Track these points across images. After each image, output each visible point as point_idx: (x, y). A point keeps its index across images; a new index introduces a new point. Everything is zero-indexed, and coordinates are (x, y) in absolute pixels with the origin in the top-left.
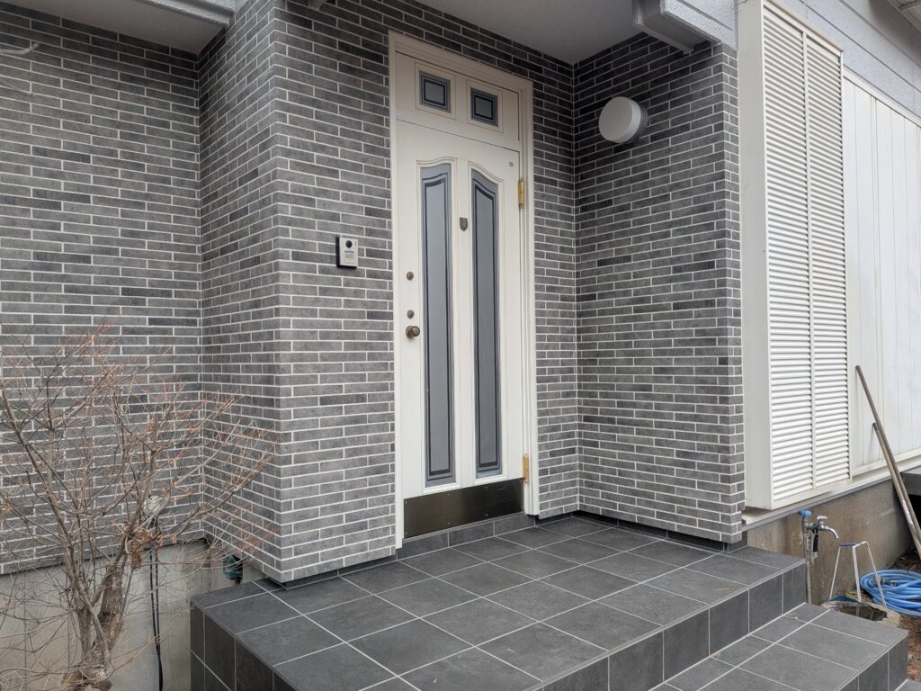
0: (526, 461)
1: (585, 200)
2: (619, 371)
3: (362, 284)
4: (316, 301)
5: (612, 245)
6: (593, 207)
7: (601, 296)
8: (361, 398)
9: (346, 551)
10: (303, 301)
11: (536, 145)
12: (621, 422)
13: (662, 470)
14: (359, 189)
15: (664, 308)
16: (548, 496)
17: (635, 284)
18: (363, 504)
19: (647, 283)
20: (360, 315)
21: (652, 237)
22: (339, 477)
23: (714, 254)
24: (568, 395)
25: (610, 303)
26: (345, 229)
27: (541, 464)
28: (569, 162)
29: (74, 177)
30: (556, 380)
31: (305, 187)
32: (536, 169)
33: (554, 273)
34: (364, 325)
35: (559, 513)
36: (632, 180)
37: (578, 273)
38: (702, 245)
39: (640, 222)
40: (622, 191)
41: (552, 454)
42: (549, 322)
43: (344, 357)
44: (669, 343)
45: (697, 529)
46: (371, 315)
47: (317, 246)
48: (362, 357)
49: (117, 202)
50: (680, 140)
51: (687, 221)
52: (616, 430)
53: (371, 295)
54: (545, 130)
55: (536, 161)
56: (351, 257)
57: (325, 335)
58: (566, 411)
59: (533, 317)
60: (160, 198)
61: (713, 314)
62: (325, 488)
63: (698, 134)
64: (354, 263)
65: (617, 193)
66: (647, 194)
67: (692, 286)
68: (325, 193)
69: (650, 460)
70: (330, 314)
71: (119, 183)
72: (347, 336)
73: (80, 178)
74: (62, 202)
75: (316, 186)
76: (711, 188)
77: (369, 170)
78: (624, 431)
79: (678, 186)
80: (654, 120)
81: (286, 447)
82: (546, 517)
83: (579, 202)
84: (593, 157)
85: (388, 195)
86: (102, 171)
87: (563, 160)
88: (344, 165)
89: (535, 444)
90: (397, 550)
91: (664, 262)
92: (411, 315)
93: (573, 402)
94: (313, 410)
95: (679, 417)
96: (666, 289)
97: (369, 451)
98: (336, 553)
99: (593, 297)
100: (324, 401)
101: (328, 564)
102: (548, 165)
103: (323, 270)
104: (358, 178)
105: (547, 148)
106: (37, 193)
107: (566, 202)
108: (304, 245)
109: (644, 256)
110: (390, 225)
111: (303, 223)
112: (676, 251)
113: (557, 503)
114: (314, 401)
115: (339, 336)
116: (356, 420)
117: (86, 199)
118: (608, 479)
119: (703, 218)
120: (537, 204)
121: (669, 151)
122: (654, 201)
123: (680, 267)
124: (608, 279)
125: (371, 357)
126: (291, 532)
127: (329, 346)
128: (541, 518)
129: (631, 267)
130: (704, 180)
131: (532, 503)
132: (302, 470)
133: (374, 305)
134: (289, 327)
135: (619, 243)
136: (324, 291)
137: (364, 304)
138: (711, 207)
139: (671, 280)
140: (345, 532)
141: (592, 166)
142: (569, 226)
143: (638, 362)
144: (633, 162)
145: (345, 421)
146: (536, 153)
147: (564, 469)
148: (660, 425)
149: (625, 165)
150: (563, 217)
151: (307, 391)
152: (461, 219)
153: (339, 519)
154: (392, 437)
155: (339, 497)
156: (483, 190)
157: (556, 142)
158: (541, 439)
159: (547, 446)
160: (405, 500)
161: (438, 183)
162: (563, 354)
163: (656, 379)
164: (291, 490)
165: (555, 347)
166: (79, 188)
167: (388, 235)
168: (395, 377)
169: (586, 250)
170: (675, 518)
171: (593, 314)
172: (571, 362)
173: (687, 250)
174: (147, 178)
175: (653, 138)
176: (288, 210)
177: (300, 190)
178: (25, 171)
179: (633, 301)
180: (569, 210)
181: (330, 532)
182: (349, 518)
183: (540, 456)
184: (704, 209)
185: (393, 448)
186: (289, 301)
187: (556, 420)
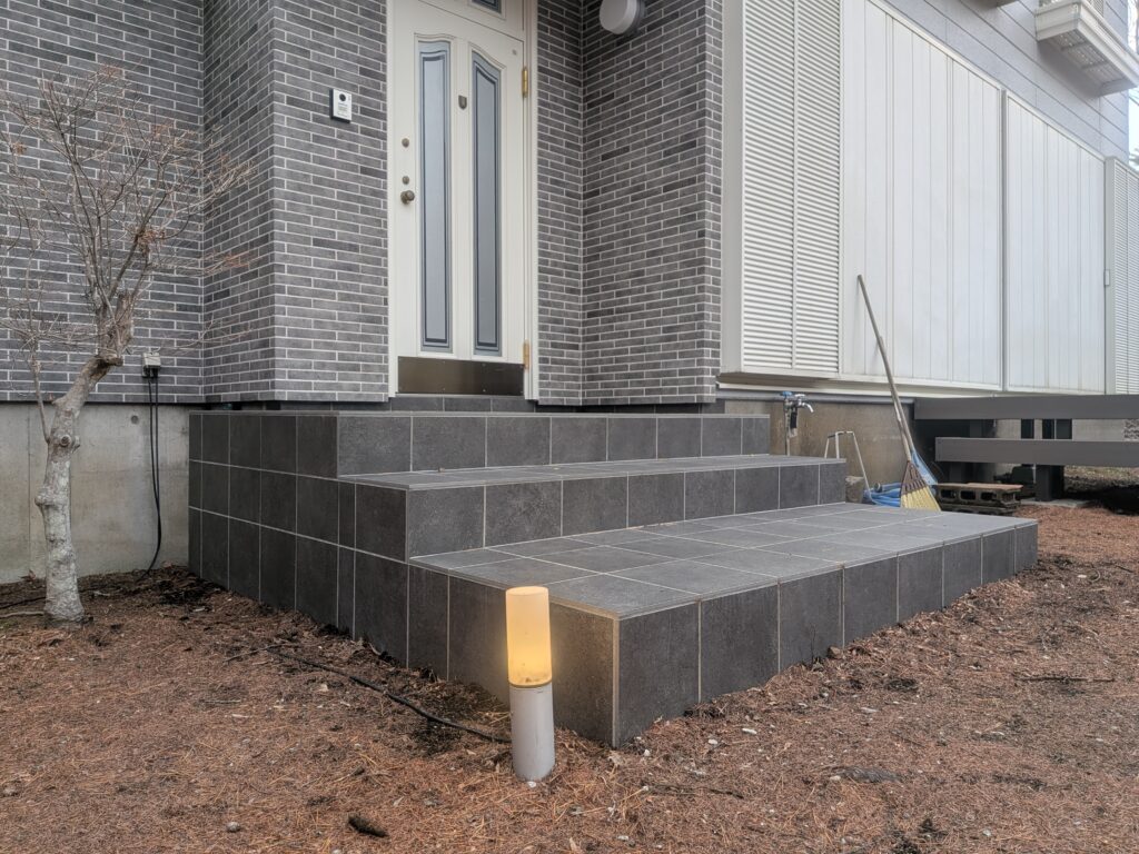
0: (526, 347)
1: (591, 97)
2: (618, 261)
3: (355, 139)
4: (309, 147)
5: (614, 137)
6: (599, 102)
7: (604, 190)
8: (355, 248)
9: (339, 387)
10: (297, 144)
11: (540, 36)
12: (619, 311)
13: (651, 349)
14: (354, 49)
15: (657, 192)
16: (548, 385)
17: (633, 173)
18: (356, 347)
19: (643, 170)
20: (353, 168)
21: (647, 125)
22: (331, 317)
23: (696, 134)
24: (572, 291)
25: (611, 196)
26: (340, 85)
27: (541, 352)
28: (576, 59)
29: (79, 33)
30: (560, 274)
31: (301, 39)
32: (539, 60)
33: (559, 167)
34: (357, 179)
35: (560, 404)
36: (631, 71)
37: (584, 171)
38: (688, 126)
39: (637, 111)
40: (623, 83)
41: (554, 345)
42: (553, 215)
43: (336, 205)
44: (658, 226)
45: (678, 397)
46: (364, 171)
47: (310, 96)
48: (354, 209)
49: (121, 64)
50: (671, 27)
51: (675, 105)
52: (614, 320)
53: (364, 151)
54: (550, 23)
55: (539, 52)
56: (345, 110)
57: (317, 181)
58: (569, 307)
59: (535, 207)
60: (163, 66)
61: (694, 190)
62: (318, 324)
63: (686, 20)
64: (348, 115)
65: (618, 85)
66: (643, 83)
67: (678, 167)
68: (320, 47)
69: (641, 342)
70: (322, 161)
71: (124, 46)
72: (339, 185)
73: (85, 35)
74: (68, 57)
75: (311, 39)
76: (694, 70)
77: (364, 32)
78: (621, 319)
79: (668, 72)
80: (650, 11)
81: (280, 277)
82: (545, 403)
83: (586, 99)
84: (598, 53)
85: (383, 59)
86: (107, 32)
87: (570, 56)
88: (340, 24)
89: (536, 332)
90: (390, 399)
91: (656, 148)
92: (406, 181)
93: (577, 300)
94: (306, 249)
95: (666, 295)
96: (658, 174)
97: (362, 299)
98: (329, 387)
99: (597, 193)
100: (317, 242)
101: (321, 395)
102: (554, 58)
103: (316, 119)
104: (354, 38)
105: (552, 41)
106: (44, 44)
107: (572, 98)
108: (298, 92)
109: (640, 145)
110: (385, 88)
111: (297, 71)
112: (666, 135)
113: (558, 394)
114: (306, 241)
115: (332, 184)
116: (349, 268)
117: (91, 57)
118: (606, 369)
119: (689, 100)
120: (540, 94)
121: (661, 40)
122: (649, 89)
123: (669, 151)
124: (609, 172)
125: (364, 211)
126: (285, 357)
127: (322, 192)
128: (540, 403)
129: (629, 157)
130: (689, 64)
131: (532, 389)
132: (295, 302)
133: (367, 161)
134: (283, 166)
135: (620, 135)
136: (317, 139)
137: (358, 159)
138: (694, 89)
139: (661, 164)
140: (338, 369)
141: (598, 61)
142: (576, 123)
143: (634, 249)
144: (632, 54)
145: (337, 266)
146: (540, 44)
147: (567, 363)
148: (650, 306)
149: (625, 57)
150: (568, 112)
151: (300, 230)
152: (460, 97)
153: (332, 356)
154: (385, 292)
155: (332, 336)
156: (485, 73)
157: (562, 36)
158: (542, 328)
159: (548, 337)
160: (399, 357)
161: (437, 58)
162: (567, 250)
163: (648, 263)
164: (284, 316)
165: (560, 241)
166: (84, 45)
167: (383, 97)
168: (389, 235)
169: (592, 146)
170: (660, 391)
171: (596, 209)
172: (576, 259)
173: (676, 132)
174: (151, 44)
175: (650, 29)
176: (283, 57)
177: (295, 40)
178: (33, 21)
179: (631, 191)
180: (576, 107)
181: (323, 366)
182: (342, 357)
183: (541, 344)
184: (689, 91)
185: (386, 302)
186: (282, 141)
187: (560, 313)
